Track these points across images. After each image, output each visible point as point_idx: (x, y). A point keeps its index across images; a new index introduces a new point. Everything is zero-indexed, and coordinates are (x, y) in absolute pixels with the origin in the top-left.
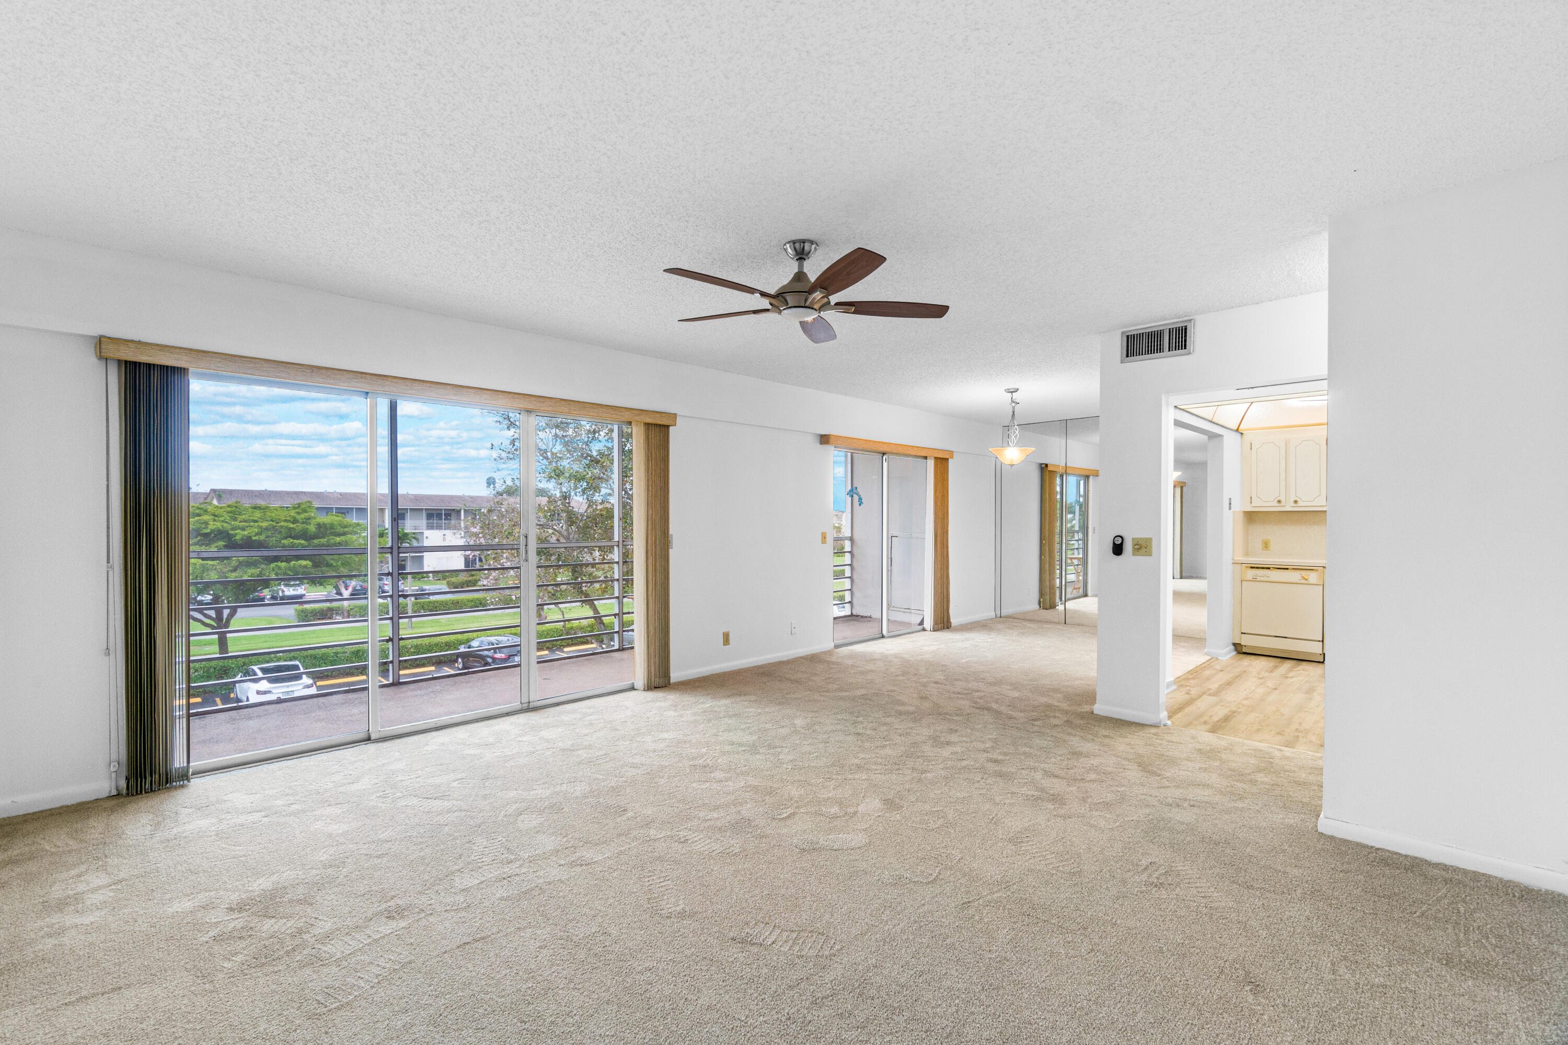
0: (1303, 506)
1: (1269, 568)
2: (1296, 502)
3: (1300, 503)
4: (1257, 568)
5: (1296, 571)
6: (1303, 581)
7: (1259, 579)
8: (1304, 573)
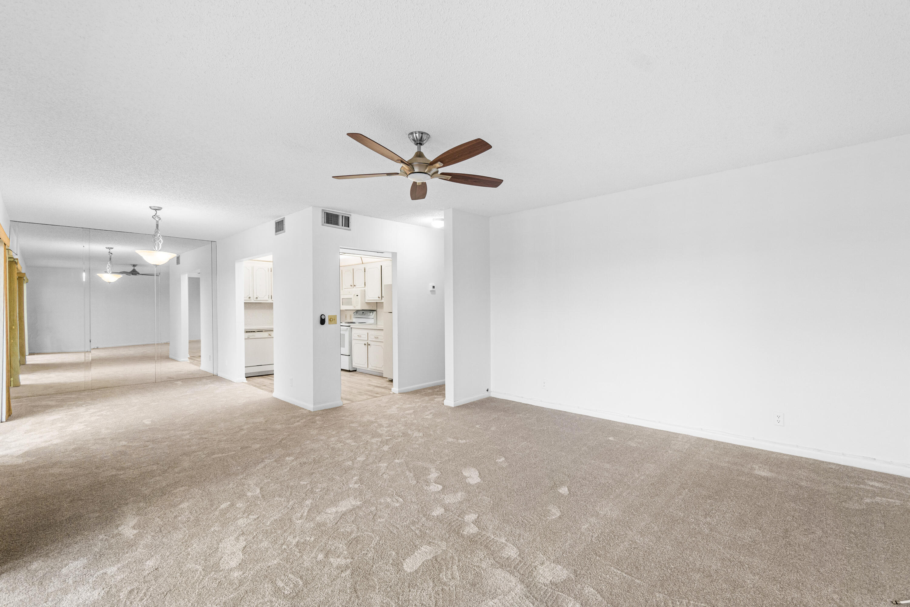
0: (260, 300)
1: (254, 332)
2: (257, 298)
3: (258, 299)
4: (252, 332)
5: (266, 332)
6: (270, 337)
7: (250, 337)
8: (269, 332)
